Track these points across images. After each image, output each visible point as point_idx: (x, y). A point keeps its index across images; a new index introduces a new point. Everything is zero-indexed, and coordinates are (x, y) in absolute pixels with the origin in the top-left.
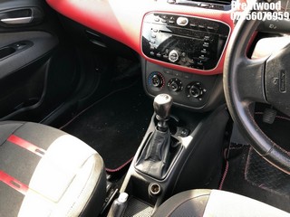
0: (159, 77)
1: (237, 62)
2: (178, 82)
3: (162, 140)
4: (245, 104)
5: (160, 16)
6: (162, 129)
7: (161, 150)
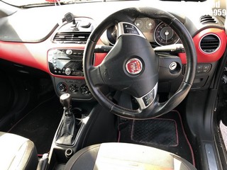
0: (64, 85)
1: (88, 67)
2: (75, 86)
3: (70, 122)
4: (98, 88)
5: (61, 50)
6: (69, 115)
7: (70, 128)
